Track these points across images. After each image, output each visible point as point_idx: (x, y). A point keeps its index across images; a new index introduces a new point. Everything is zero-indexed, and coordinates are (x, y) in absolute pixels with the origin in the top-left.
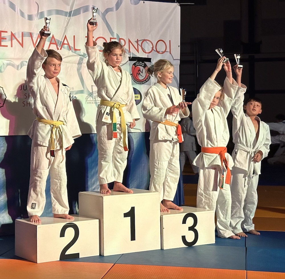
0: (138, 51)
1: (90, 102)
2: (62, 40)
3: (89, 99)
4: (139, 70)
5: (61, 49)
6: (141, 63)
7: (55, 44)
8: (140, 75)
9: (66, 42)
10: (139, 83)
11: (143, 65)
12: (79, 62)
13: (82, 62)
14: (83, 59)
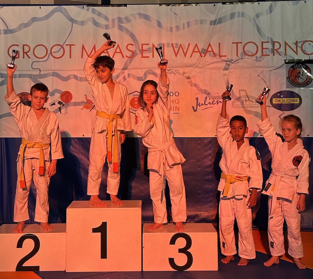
1: (237, 106)
2: (206, 47)
4: (299, 73)
5: (205, 56)
6: (301, 66)
7: (199, 51)
9: (210, 49)
10: (298, 86)
11: (304, 67)
12: (225, 68)
13: (228, 67)
14: (230, 64)
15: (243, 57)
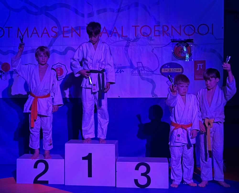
0: (180, 34)
1: (135, 74)
2: (112, 30)
3: (134, 72)
4: (182, 49)
5: (111, 36)
6: (183, 44)
7: (106, 33)
8: (182, 53)
9: (115, 31)
10: (181, 59)
11: (185, 45)
12: (126, 45)
14: (130, 43)
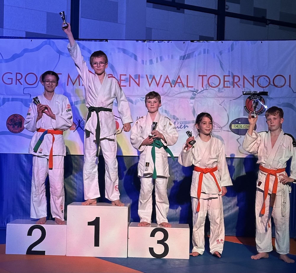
0: (253, 86)
2: (175, 79)
6: (256, 97)
7: (169, 82)
9: (179, 81)
11: (259, 98)
12: (192, 97)
13: (194, 97)
14: (196, 94)
15: (208, 88)
